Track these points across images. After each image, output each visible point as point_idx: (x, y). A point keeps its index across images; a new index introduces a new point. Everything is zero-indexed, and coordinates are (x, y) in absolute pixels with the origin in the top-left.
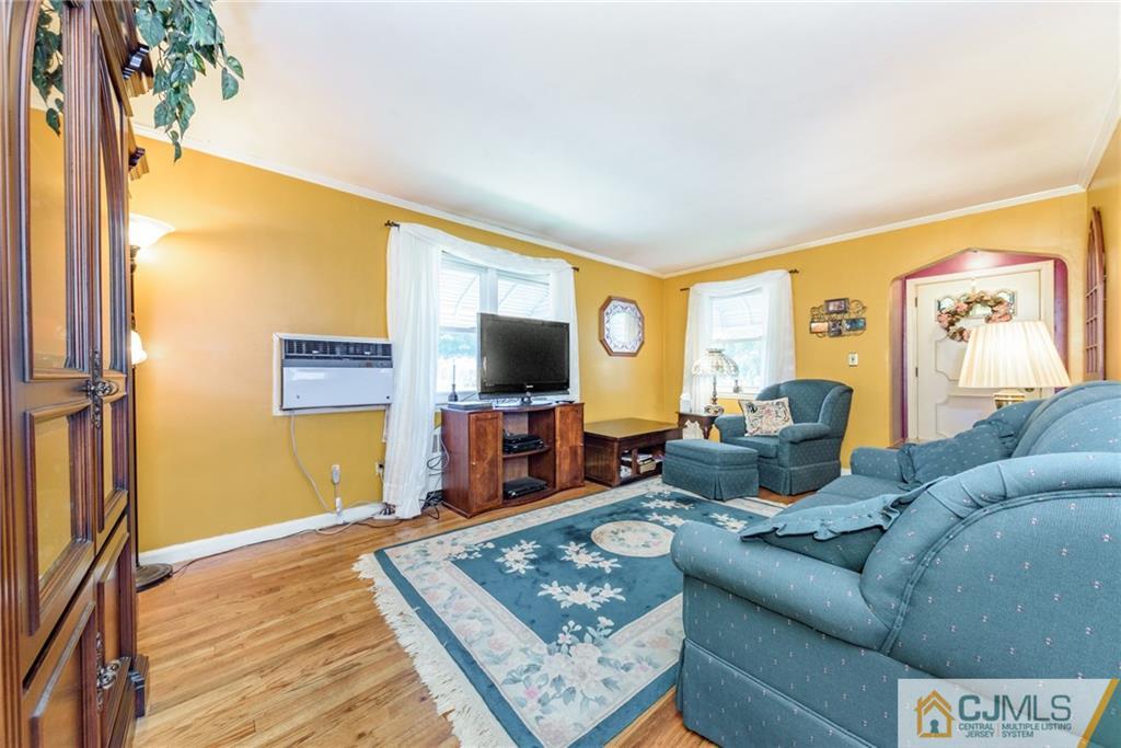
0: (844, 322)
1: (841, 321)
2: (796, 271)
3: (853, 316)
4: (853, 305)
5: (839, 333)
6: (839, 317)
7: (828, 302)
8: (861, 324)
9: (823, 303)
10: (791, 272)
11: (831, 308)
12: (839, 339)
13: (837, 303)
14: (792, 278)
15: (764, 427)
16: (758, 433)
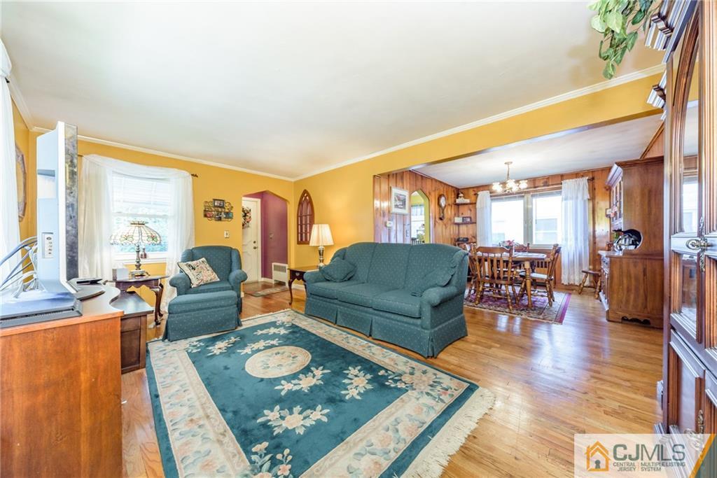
0: (223, 213)
1: (221, 212)
2: (196, 176)
3: (227, 211)
4: (227, 205)
5: (220, 219)
6: (220, 210)
7: (215, 200)
8: (231, 216)
9: (212, 200)
10: (192, 175)
11: (216, 204)
12: (220, 222)
13: (219, 202)
14: (193, 180)
15: (205, 279)
16: (202, 283)
